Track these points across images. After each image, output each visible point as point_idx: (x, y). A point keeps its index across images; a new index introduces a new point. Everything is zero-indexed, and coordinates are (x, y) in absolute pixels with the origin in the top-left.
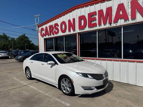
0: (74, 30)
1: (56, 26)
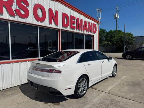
1: (22, 4)
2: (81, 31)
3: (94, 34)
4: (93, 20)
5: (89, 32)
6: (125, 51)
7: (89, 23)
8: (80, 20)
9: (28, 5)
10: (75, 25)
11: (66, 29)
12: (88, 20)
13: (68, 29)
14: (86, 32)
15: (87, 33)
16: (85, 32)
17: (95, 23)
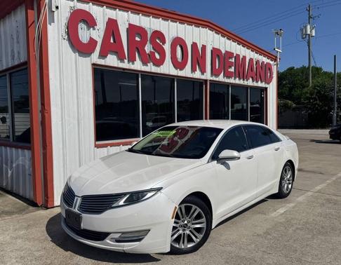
0: (203, 71)
1: (157, 41)
2: (244, 80)
3: (267, 86)
4: (265, 56)
5: (257, 82)
6: (335, 123)
7: (257, 62)
8: (241, 57)
9: (164, 42)
10: (232, 70)
11: (217, 79)
12: (256, 56)
13: (221, 78)
14: (253, 81)
15: (255, 84)
16: (250, 83)
17: (269, 61)
